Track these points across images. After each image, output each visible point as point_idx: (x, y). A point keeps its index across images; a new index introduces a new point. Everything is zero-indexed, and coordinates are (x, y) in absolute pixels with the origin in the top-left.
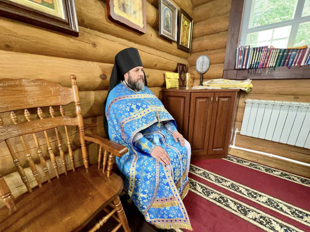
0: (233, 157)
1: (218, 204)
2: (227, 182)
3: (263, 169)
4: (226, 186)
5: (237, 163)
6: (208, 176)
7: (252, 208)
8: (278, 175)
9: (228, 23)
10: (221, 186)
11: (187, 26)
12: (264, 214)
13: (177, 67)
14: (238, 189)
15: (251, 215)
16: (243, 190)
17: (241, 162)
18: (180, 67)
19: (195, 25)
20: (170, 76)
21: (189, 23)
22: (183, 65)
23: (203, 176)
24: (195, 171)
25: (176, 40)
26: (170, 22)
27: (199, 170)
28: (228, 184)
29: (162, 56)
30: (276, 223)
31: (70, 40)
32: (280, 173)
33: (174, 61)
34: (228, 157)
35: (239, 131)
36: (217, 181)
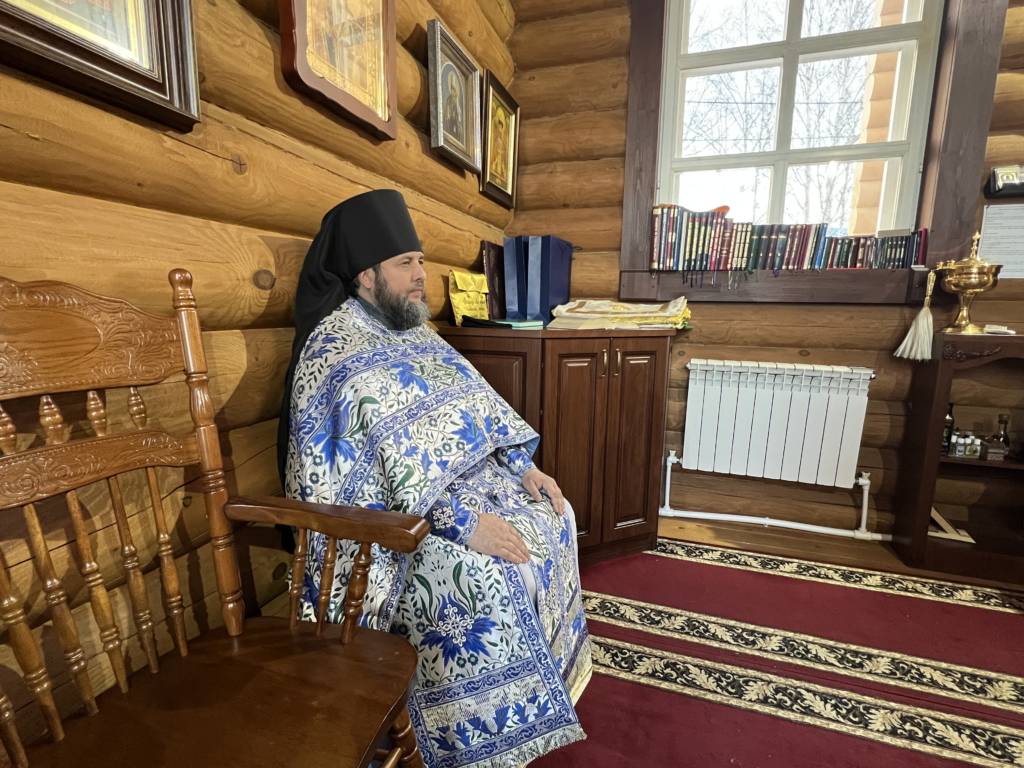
0: (673, 542)
1: (665, 685)
2: (673, 618)
3: (754, 563)
4: (675, 630)
5: (688, 559)
6: (618, 611)
7: (751, 673)
8: (791, 572)
9: (622, 136)
10: (660, 633)
11: (504, 123)
12: (782, 681)
13: (481, 254)
14: (707, 631)
15: (753, 691)
16: (720, 630)
17: (697, 552)
18: (491, 254)
19: (525, 124)
20: (465, 281)
21: (507, 117)
22: (498, 249)
23: (604, 615)
25: (479, 166)
26: (459, 110)
28: (679, 622)
29: (437, 216)
30: (811, 694)
31: (164, 141)
32: (795, 565)
33: (472, 232)
34: (660, 544)
35: (679, 458)
36: (646, 621)
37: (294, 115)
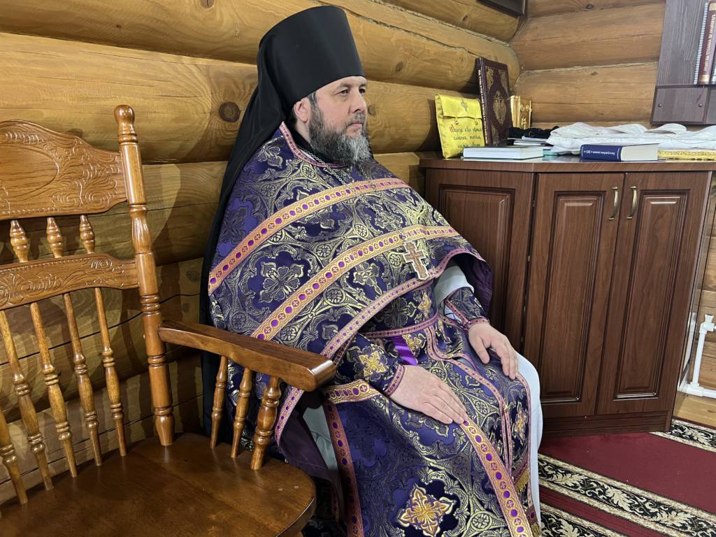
0: (696, 427)
2: (674, 513)
4: (674, 527)
5: (711, 449)
6: (604, 494)
13: (475, 73)
18: (488, 73)
20: (453, 106)
22: (499, 68)
23: (585, 495)
24: (551, 476)
27: (567, 472)
28: (681, 519)
29: (422, 33)
33: (463, 49)
34: (676, 427)
36: (637, 510)
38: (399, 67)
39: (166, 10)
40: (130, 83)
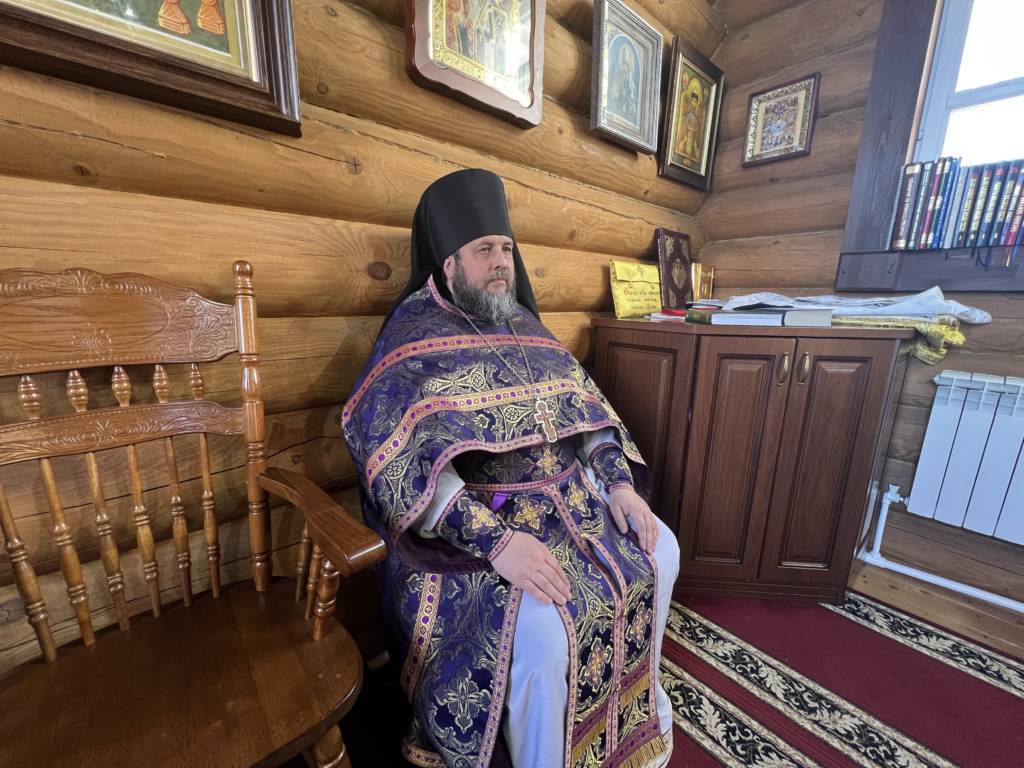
0: (874, 604)
5: (890, 635)
6: (757, 672)
9: (867, 78)
10: (808, 726)
11: (700, 97)
13: (655, 242)
17: (910, 630)
18: (668, 243)
19: (731, 91)
20: (628, 272)
22: (680, 237)
23: (735, 669)
24: (701, 640)
25: (654, 148)
26: (632, 85)
27: (719, 638)
28: (847, 723)
29: (598, 205)
31: (276, 149)
33: (645, 220)
34: (850, 601)
35: (904, 498)
36: (793, 700)
37: (424, 114)
38: (572, 235)
39: (310, 176)
40: (269, 242)
